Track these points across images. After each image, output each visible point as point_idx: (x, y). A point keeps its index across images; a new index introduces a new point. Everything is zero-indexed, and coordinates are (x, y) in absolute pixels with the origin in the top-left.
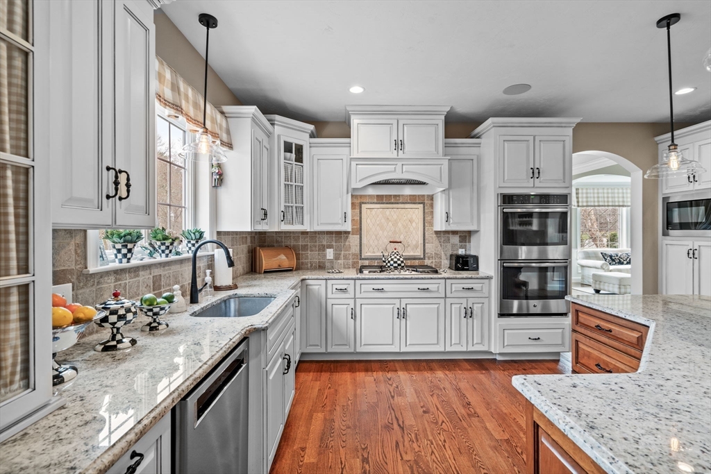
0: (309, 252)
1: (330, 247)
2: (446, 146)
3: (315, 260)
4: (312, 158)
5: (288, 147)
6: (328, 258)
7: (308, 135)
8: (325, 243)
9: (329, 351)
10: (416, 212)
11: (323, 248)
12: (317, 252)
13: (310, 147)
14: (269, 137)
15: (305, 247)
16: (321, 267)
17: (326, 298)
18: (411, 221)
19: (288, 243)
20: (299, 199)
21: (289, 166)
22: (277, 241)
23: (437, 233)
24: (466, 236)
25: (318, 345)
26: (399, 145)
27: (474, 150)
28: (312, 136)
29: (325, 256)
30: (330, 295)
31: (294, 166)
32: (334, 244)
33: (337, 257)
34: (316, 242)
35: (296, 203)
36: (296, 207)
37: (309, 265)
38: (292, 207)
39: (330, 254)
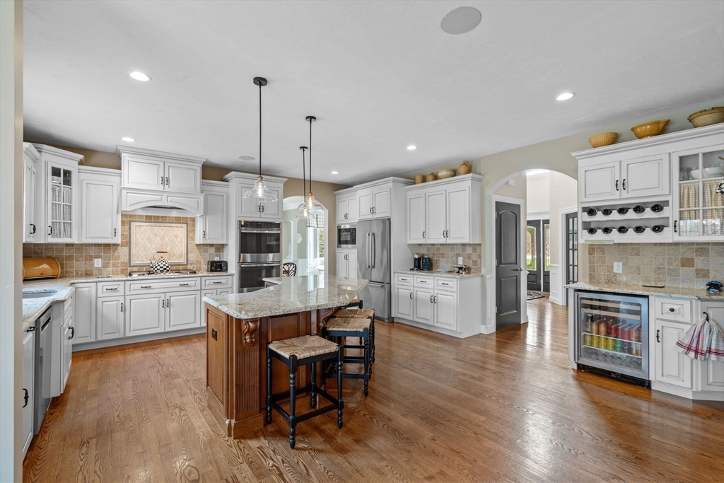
0: (75, 262)
1: (97, 257)
2: (203, 184)
3: (81, 269)
4: (81, 182)
5: (56, 172)
6: (96, 266)
7: (77, 163)
8: (92, 254)
9: (98, 339)
10: (181, 230)
11: (91, 258)
12: (84, 262)
13: (79, 172)
14: (35, 162)
15: (70, 258)
16: (88, 274)
17: (97, 297)
18: (176, 237)
19: (50, 254)
20: (68, 216)
21: (57, 189)
23: (197, 245)
24: (220, 248)
25: (87, 337)
26: (165, 181)
27: (225, 189)
28: (81, 163)
29: (93, 264)
30: (100, 294)
31: (62, 188)
32: (103, 254)
33: (105, 265)
34: (83, 253)
35: (64, 219)
36: (64, 223)
37: (75, 273)
38: (59, 223)
39: (98, 263)
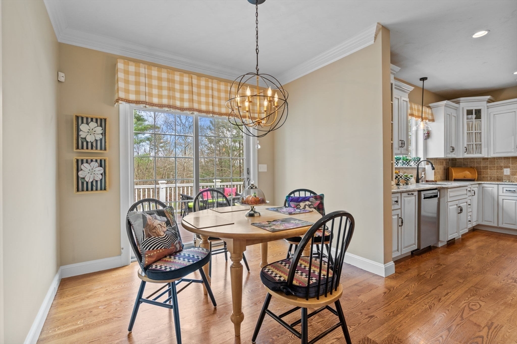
0: (489, 171)
1: (507, 167)
3: (494, 175)
4: (489, 115)
5: (469, 112)
6: (505, 174)
7: (486, 102)
8: (502, 165)
9: (500, 226)
11: (501, 168)
12: (496, 171)
13: (488, 108)
14: (456, 110)
15: (486, 168)
16: (499, 179)
17: (498, 196)
19: (472, 165)
20: (479, 140)
21: (471, 123)
22: (464, 165)
25: (491, 222)
28: (489, 101)
29: (503, 173)
30: (501, 193)
31: (474, 122)
32: (511, 165)
33: (513, 174)
34: (495, 164)
35: (476, 142)
36: (476, 144)
37: (489, 178)
38: (472, 144)
39: (507, 172)
